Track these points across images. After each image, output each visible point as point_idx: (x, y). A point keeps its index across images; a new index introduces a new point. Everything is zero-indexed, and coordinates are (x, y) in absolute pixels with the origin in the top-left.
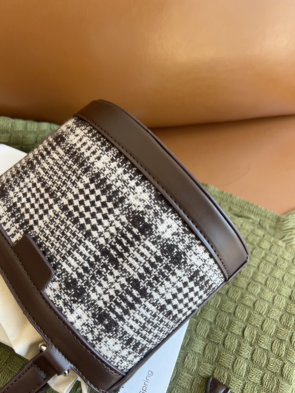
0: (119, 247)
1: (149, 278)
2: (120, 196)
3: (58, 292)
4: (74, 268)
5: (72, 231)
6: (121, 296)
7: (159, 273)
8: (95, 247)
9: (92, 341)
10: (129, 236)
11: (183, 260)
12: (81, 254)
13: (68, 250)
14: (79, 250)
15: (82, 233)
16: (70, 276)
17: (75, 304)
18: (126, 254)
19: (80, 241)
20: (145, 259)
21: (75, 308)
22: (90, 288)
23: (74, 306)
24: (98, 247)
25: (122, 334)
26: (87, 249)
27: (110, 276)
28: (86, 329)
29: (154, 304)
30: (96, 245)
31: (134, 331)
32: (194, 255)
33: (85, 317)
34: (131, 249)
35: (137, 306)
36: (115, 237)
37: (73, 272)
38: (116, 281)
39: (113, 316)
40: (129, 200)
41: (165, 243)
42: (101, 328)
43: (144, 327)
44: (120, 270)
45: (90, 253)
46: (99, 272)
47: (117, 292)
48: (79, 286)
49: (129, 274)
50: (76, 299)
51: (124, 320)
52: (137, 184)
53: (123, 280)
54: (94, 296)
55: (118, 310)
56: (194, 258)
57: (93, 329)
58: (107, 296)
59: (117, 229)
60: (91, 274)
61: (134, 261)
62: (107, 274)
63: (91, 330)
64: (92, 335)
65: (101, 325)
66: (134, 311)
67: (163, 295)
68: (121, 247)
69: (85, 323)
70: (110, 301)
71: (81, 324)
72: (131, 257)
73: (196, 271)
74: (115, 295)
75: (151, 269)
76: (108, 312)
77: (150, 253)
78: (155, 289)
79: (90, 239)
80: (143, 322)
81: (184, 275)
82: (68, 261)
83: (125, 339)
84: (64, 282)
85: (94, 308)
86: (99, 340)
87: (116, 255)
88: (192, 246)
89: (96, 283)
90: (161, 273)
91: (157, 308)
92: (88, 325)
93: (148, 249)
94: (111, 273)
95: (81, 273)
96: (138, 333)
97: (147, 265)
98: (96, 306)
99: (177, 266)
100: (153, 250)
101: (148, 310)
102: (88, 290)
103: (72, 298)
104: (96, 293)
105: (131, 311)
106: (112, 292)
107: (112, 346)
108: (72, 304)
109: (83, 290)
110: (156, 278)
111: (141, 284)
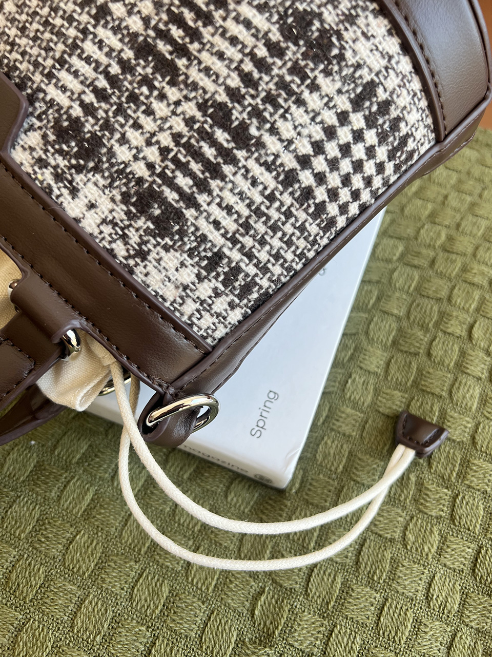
0: (176, 33)
1: (253, 97)
3: (41, 153)
4: (73, 93)
5: (65, 12)
6: (188, 146)
7: (276, 84)
8: (121, 40)
9: (126, 258)
11: (335, 52)
12: (88, 60)
13: (58, 55)
14: (83, 51)
15: (89, 13)
16: (66, 113)
17: (82, 176)
18: (194, 47)
19: (85, 32)
20: (241, 51)
21: (81, 185)
22: (112, 134)
23: (79, 178)
24: (127, 40)
25: (196, 240)
26: (100, 48)
27: (160, 104)
28: (109, 232)
29: (268, 167)
30: (123, 35)
31: (224, 236)
32: (362, 39)
33: (105, 205)
34: (206, 32)
35: (227, 169)
36: (165, 9)
37: (73, 104)
38: (174, 113)
39: (171, 196)
41: (290, 7)
42: (145, 227)
43: (247, 226)
44: (182, 86)
45: (108, 55)
46: (133, 98)
47: (177, 137)
48: (89, 132)
49: (205, 92)
50: (82, 162)
51: (197, 206)
53: (190, 109)
54: (123, 154)
55: (184, 182)
56: (363, 47)
57: (126, 231)
58: (154, 149)
60: (115, 103)
61: (215, 59)
62: (152, 99)
63: (120, 233)
64: (125, 245)
65: (143, 219)
66: (221, 184)
67: (290, 142)
68: (181, 32)
69: (106, 217)
70: (162, 161)
71: (98, 221)
72: (208, 50)
73: (368, 83)
74: (172, 145)
75: (256, 75)
76: (159, 186)
77: (253, 35)
78: (268, 126)
79: (107, 22)
80: (245, 212)
81: (339, 92)
82: (58, 80)
83: (203, 254)
84: (52, 127)
85: (124, 181)
86: (142, 255)
87: (171, 53)
88: (358, 16)
89: (127, 121)
90: (283, 85)
91: (276, 178)
92: (114, 224)
93: (248, 24)
94: (162, 97)
95: (92, 104)
96: (234, 241)
97: (248, 66)
98: (131, 176)
99: (322, 67)
100: (260, 26)
101: (254, 183)
102: (109, 139)
103: (74, 162)
104: (128, 146)
105: (214, 184)
106: (165, 139)
107: (173, 270)
108: (74, 176)
109: (96, 141)
110: (270, 99)
111: (235, 114)
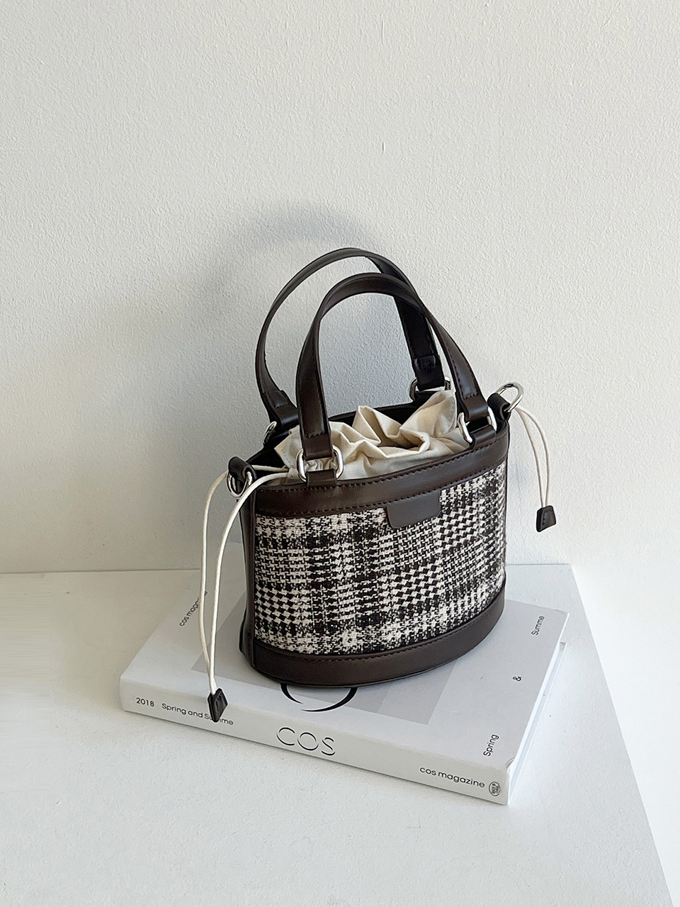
0: (367, 590)
1: (324, 598)
2: (406, 617)
3: (373, 519)
4: (382, 543)
5: (411, 558)
6: (328, 567)
8: (383, 571)
9: (312, 520)
10: (369, 605)
11: (315, 632)
12: (387, 556)
13: (399, 546)
14: (392, 556)
15: (402, 566)
16: (378, 536)
18: (357, 592)
20: (341, 605)
21: (349, 524)
22: (356, 546)
23: (352, 526)
24: (381, 573)
25: (297, 545)
26: (387, 562)
27: (350, 568)
28: (325, 521)
29: (298, 585)
30: (384, 573)
31: (290, 554)
32: (311, 642)
33: (335, 527)
34: (358, 600)
35: (309, 573)
36: (378, 592)
37: (378, 541)
38: (343, 571)
39: (318, 550)
40: (397, 622)
41: (340, 629)
42: (316, 534)
43: (286, 563)
44: (349, 579)
45: (382, 563)
46: (361, 561)
47: (335, 566)
48: (364, 540)
49: (340, 585)
50: (356, 530)
51: (307, 555)
52: (403, 636)
53: (339, 577)
54: (346, 545)
55: (318, 557)
56: (309, 641)
57: (320, 527)
59: (382, 599)
60: (365, 555)
61: (347, 596)
62: (354, 567)
63: (322, 525)
64: (316, 523)
65: (319, 535)
66: (307, 567)
67: (300, 597)
69: (331, 524)
70: (331, 556)
71: (332, 521)
72: (352, 596)
73: (296, 633)
74: (333, 563)
75: (330, 604)
76: (324, 549)
77: (342, 612)
78: (311, 595)
79: (393, 570)
80: (291, 566)
81: (301, 623)
82: (391, 541)
83: (290, 543)
84: (377, 528)
85: (337, 539)
86: (307, 526)
87: (363, 583)
88: (319, 646)
89: (355, 554)
90: (320, 609)
91: (293, 584)
92: (327, 525)
93: (347, 614)
94: (352, 571)
95: (372, 547)
96: (285, 555)
97: (335, 604)
98: (336, 542)
99: (314, 624)
100: (343, 616)
101: (298, 577)
102: (355, 544)
103: (359, 528)
104: (347, 549)
105: (309, 565)
106: (337, 562)
107: (294, 530)
108: (354, 525)
109: (358, 540)
110: (319, 602)
111: (324, 589)
